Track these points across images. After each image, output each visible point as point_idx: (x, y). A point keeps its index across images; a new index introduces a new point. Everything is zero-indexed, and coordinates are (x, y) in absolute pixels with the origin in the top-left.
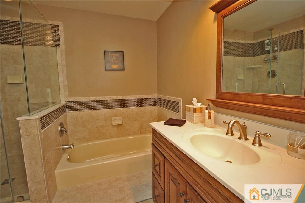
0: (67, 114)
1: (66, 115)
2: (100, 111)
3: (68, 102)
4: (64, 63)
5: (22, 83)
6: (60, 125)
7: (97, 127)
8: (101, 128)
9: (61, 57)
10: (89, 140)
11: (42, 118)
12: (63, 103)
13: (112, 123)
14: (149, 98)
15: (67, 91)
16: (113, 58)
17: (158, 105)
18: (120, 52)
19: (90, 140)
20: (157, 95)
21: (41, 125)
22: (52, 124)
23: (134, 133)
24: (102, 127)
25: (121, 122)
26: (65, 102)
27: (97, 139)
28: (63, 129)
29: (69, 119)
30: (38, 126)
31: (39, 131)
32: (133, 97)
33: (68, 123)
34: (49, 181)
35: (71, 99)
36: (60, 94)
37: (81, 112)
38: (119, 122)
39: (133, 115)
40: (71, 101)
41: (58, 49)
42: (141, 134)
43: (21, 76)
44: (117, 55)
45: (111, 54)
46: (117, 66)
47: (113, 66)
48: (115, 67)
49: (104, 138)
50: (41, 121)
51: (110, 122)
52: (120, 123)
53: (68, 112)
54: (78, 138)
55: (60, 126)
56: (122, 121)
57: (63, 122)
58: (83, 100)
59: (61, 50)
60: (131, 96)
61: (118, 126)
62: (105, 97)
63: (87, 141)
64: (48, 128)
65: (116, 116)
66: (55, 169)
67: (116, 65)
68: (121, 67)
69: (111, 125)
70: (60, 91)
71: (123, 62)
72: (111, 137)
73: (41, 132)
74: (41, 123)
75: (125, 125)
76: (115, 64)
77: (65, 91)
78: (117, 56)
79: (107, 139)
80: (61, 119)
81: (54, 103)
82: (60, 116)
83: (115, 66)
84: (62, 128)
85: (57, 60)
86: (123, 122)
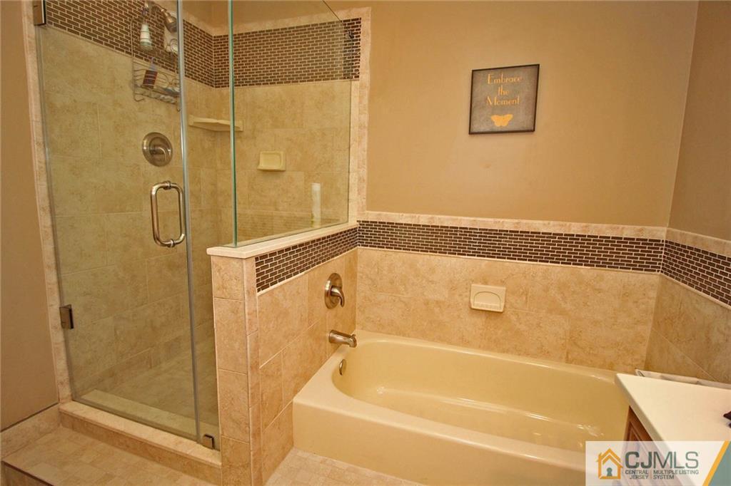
0: (359, 253)
1: (355, 256)
2: (439, 258)
3: (363, 222)
4: (365, 118)
5: (283, 171)
6: (329, 280)
7: (427, 303)
8: (437, 310)
9: (360, 102)
10: (401, 333)
11: (264, 256)
12: (353, 223)
13: (470, 302)
14: (624, 236)
15: (364, 193)
16: (500, 90)
17: (666, 271)
18: (529, 69)
19: (404, 335)
20: (665, 229)
21: (258, 275)
22: (300, 274)
23: (543, 353)
24: (440, 307)
25: (498, 305)
26: (358, 221)
27: (423, 335)
28: (336, 291)
29: (361, 267)
30: (245, 278)
31: (248, 291)
32: (554, 226)
33: (358, 274)
34: (266, 426)
35: (372, 216)
36: (348, 200)
37: (388, 253)
38: (493, 305)
39: (546, 290)
40: (369, 220)
41: (355, 84)
42: (568, 361)
43: (282, 153)
44: (514, 80)
45: (492, 80)
46: (509, 117)
47: (494, 118)
48: (501, 122)
49: (441, 340)
50: (257, 264)
51: (466, 296)
52: (496, 305)
53: (361, 247)
54: (378, 319)
55: (329, 282)
56: (503, 299)
57: (341, 274)
58: (398, 222)
59: (361, 86)
60: (546, 222)
61: (489, 313)
62: (459, 218)
63: (397, 335)
64: (281, 286)
65: (486, 283)
66: (296, 392)
67: (506, 114)
68: (523, 120)
69: (467, 306)
70: (349, 192)
71: (532, 102)
72: (464, 342)
73: (254, 294)
74: (257, 270)
75: (514, 318)
76: (502, 110)
77: (359, 194)
78: (513, 83)
79: (450, 343)
80: (337, 264)
81: (326, 221)
82: (333, 257)
83: (502, 117)
84: (333, 287)
85: (350, 113)
86: (508, 306)
